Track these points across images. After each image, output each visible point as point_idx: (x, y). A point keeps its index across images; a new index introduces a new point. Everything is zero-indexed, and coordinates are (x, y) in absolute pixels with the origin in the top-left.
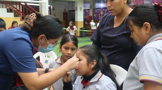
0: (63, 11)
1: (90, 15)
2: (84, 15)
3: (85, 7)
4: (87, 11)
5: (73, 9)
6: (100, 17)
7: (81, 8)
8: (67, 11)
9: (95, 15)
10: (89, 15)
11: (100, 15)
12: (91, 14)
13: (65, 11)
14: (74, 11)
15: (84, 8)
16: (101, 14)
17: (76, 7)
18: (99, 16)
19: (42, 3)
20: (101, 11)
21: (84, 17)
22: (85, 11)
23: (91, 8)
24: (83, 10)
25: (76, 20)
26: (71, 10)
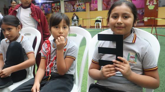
0: (3, 7)
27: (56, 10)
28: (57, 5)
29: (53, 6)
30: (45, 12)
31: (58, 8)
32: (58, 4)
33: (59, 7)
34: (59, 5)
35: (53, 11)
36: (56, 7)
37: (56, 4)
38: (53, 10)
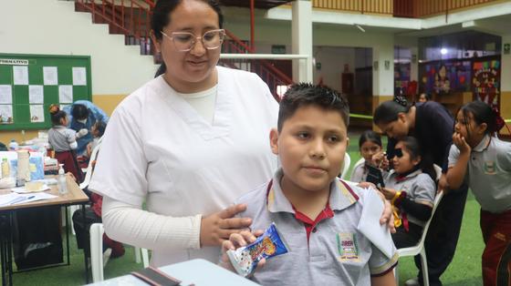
0: (341, 70)
1: (412, 80)
2: (396, 79)
3: (398, 58)
4: (404, 70)
5: (369, 65)
6: (437, 84)
7: (389, 63)
8: (352, 70)
9: (425, 80)
10: (408, 78)
11: (437, 78)
12: (414, 76)
13: (346, 69)
14: (370, 69)
15: (396, 61)
16: (439, 77)
17: (374, 60)
18: (434, 81)
19: (298, 59)
20: (441, 68)
21: (395, 84)
22: (398, 67)
23: (414, 61)
24: (392, 67)
25: (375, 93)
26: (363, 66)
27: (487, 81)
28: (490, 67)
29: (476, 70)
30: (451, 86)
31: (491, 76)
32: (494, 63)
33: (494, 72)
34: (497, 67)
35: (475, 86)
36: (485, 73)
37: (485, 64)
38: (475, 81)
